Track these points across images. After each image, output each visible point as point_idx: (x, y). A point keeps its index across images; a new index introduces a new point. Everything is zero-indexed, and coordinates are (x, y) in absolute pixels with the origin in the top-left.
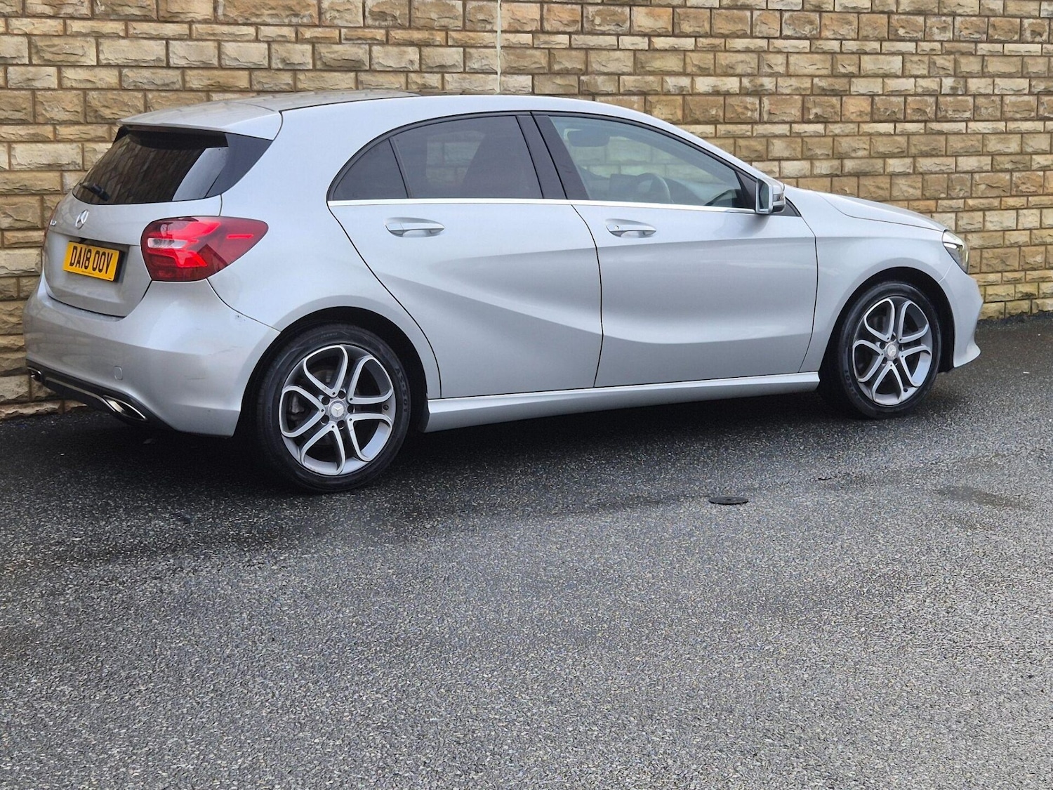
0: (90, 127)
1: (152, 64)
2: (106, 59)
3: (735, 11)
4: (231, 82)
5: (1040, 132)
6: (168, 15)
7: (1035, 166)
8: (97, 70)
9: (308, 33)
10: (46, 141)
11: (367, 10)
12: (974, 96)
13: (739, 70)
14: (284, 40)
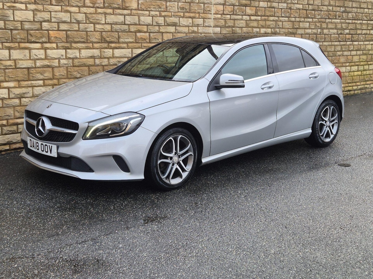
0: (103, 44)
1: (120, 23)
2: (108, 21)
3: (271, 9)
4: (142, 29)
5: (339, 45)
6: (126, 7)
7: (337, 55)
8: (105, 25)
9: (163, 14)
10: (90, 48)
11: (179, 6)
12: (325, 35)
13: (271, 27)
14: (156, 16)
